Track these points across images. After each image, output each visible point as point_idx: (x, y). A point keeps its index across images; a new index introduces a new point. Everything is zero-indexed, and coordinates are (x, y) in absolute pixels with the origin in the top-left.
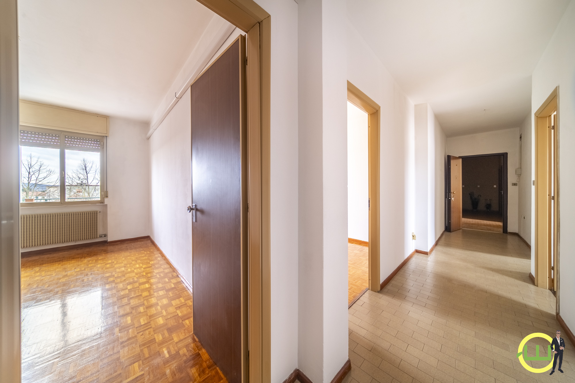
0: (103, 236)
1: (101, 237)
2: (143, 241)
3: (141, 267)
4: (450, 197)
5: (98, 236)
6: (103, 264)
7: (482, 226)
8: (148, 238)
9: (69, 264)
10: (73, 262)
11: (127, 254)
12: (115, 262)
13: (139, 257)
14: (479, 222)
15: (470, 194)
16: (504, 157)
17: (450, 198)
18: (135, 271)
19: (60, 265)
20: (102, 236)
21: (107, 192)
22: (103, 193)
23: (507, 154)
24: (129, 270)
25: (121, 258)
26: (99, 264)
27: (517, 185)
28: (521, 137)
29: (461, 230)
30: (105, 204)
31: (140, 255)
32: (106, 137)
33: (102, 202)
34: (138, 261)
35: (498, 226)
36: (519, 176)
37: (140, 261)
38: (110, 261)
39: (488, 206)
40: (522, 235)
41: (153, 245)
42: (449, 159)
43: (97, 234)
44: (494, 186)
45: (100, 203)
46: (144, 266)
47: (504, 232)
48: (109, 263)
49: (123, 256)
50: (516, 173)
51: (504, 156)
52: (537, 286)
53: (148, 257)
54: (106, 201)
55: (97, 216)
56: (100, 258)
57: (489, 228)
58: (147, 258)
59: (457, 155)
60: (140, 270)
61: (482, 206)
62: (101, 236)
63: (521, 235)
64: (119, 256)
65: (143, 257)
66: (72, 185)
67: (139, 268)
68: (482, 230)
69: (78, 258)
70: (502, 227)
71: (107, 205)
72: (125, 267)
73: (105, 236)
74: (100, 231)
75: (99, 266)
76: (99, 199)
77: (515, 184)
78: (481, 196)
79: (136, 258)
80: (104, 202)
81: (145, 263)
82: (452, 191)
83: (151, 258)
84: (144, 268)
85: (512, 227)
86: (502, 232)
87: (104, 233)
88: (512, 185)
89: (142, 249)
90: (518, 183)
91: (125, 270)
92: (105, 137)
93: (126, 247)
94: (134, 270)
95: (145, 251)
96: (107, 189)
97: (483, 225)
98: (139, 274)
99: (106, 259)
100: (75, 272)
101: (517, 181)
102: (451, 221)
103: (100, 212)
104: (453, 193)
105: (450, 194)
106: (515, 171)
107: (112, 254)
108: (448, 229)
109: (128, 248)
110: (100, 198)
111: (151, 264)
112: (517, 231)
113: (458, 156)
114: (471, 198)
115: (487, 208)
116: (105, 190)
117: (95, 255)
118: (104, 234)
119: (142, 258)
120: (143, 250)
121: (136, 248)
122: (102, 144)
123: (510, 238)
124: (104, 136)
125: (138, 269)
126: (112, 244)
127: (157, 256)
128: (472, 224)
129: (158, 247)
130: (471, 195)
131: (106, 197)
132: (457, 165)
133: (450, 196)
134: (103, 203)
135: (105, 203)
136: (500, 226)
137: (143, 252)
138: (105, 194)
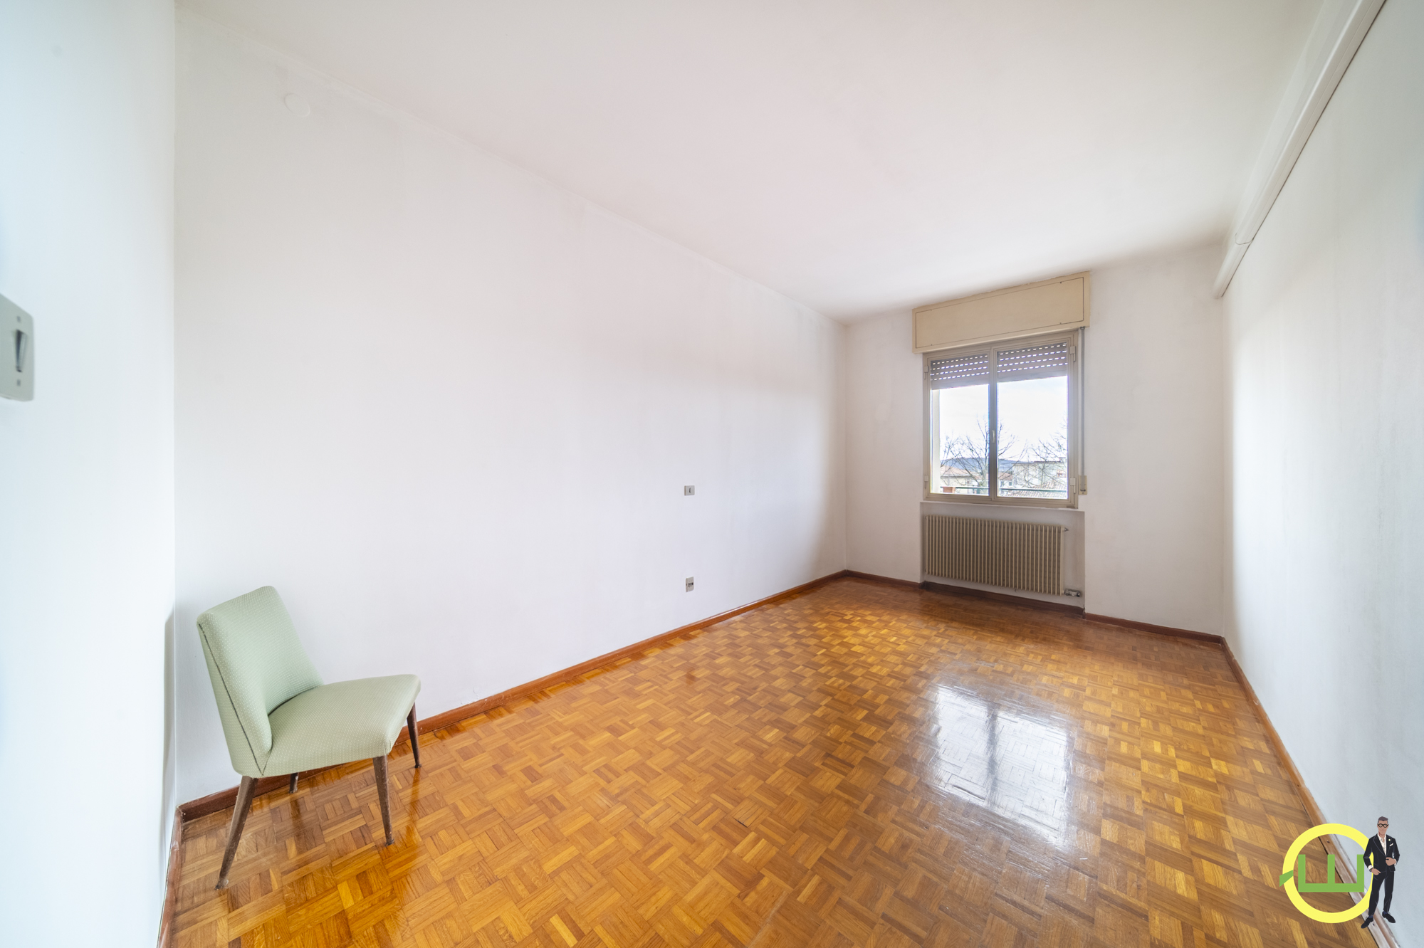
0: (1074, 594)
1: (1069, 595)
2: (1195, 647)
3: (1170, 764)
5: (1062, 591)
6: (1055, 680)
8: (1216, 642)
9: (990, 642)
10: (999, 639)
11: (1129, 675)
12: (1088, 692)
13: (1171, 711)
18: (1145, 765)
19: (975, 637)
20: (1071, 592)
21: (1084, 478)
22: (1073, 482)
24: (1124, 748)
25: (1109, 684)
26: (1046, 675)
30: (1080, 510)
31: (1176, 706)
32: (1083, 328)
33: (1071, 504)
34: (1162, 726)
37: (1168, 731)
38: (1075, 680)
41: (1236, 684)
43: (1059, 585)
45: (1068, 507)
46: (1184, 766)
48: (1071, 686)
49: (1116, 679)
53: (1204, 728)
54: (1083, 503)
55: (1059, 538)
56: (1053, 657)
58: (1201, 731)
60: (1163, 773)
62: (1067, 592)
64: (1104, 672)
65: (1187, 717)
66: (1046, 462)
67: (1161, 763)
69: (1011, 633)
71: (1082, 513)
72: (1112, 725)
73: (1078, 596)
74: (1067, 580)
75: (1045, 680)
76: (1064, 496)
79: (1159, 710)
80: (1075, 506)
81: (1189, 750)
83: (1220, 741)
84: (1183, 776)
87: (1077, 587)
89: (1186, 682)
91: (1111, 742)
92: (1080, 331)
93: (1134, 649)
94: (1138, 760)
95: (1195, 693)
96: (1083, 472)
98: (1154, 791)
99: (1068, 667)
100: (993, 671)
103: (1067, 530)
107: (1085, 657)
109: (1139, 655)
110: (1066, 494)
111: (1217, 774)
116: (1080, 473)
117: (1044, 639)
118: (1076, 589)
119: (1181, 723)
120: (1188, 687)
121: (1163, 667)
122: (1072, 351)
124: (1077, 330)
125: (1158, 766)
126: (1095, 625)
127: (1250, 746)
129: (1260, 704)
131: (1081, 492)
134: (1073, 507)
135: (1079, 507)
137: (1190, 695)
138: (1079, 485)
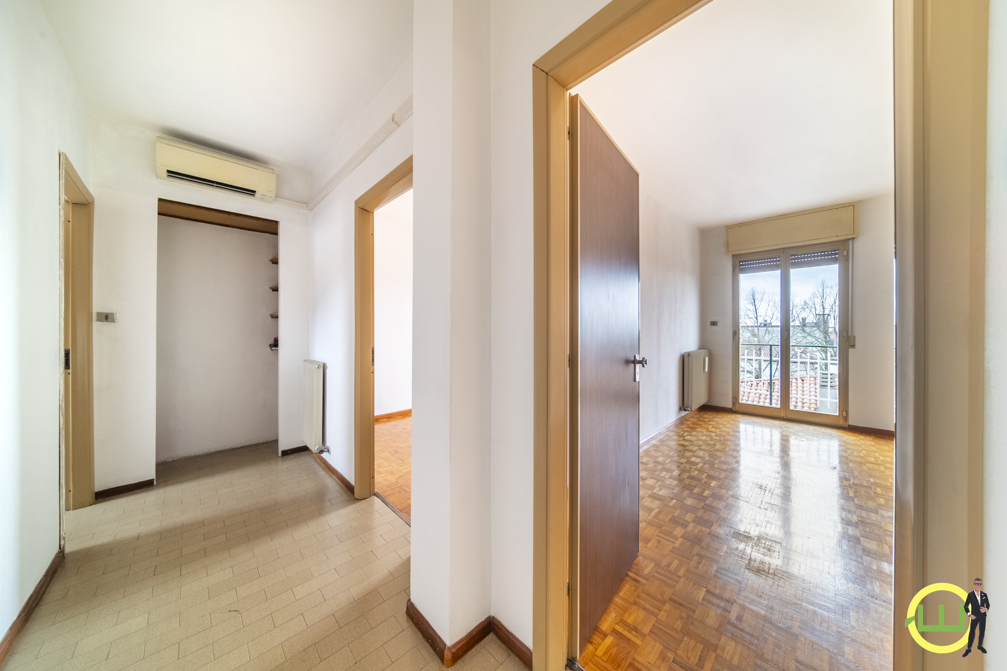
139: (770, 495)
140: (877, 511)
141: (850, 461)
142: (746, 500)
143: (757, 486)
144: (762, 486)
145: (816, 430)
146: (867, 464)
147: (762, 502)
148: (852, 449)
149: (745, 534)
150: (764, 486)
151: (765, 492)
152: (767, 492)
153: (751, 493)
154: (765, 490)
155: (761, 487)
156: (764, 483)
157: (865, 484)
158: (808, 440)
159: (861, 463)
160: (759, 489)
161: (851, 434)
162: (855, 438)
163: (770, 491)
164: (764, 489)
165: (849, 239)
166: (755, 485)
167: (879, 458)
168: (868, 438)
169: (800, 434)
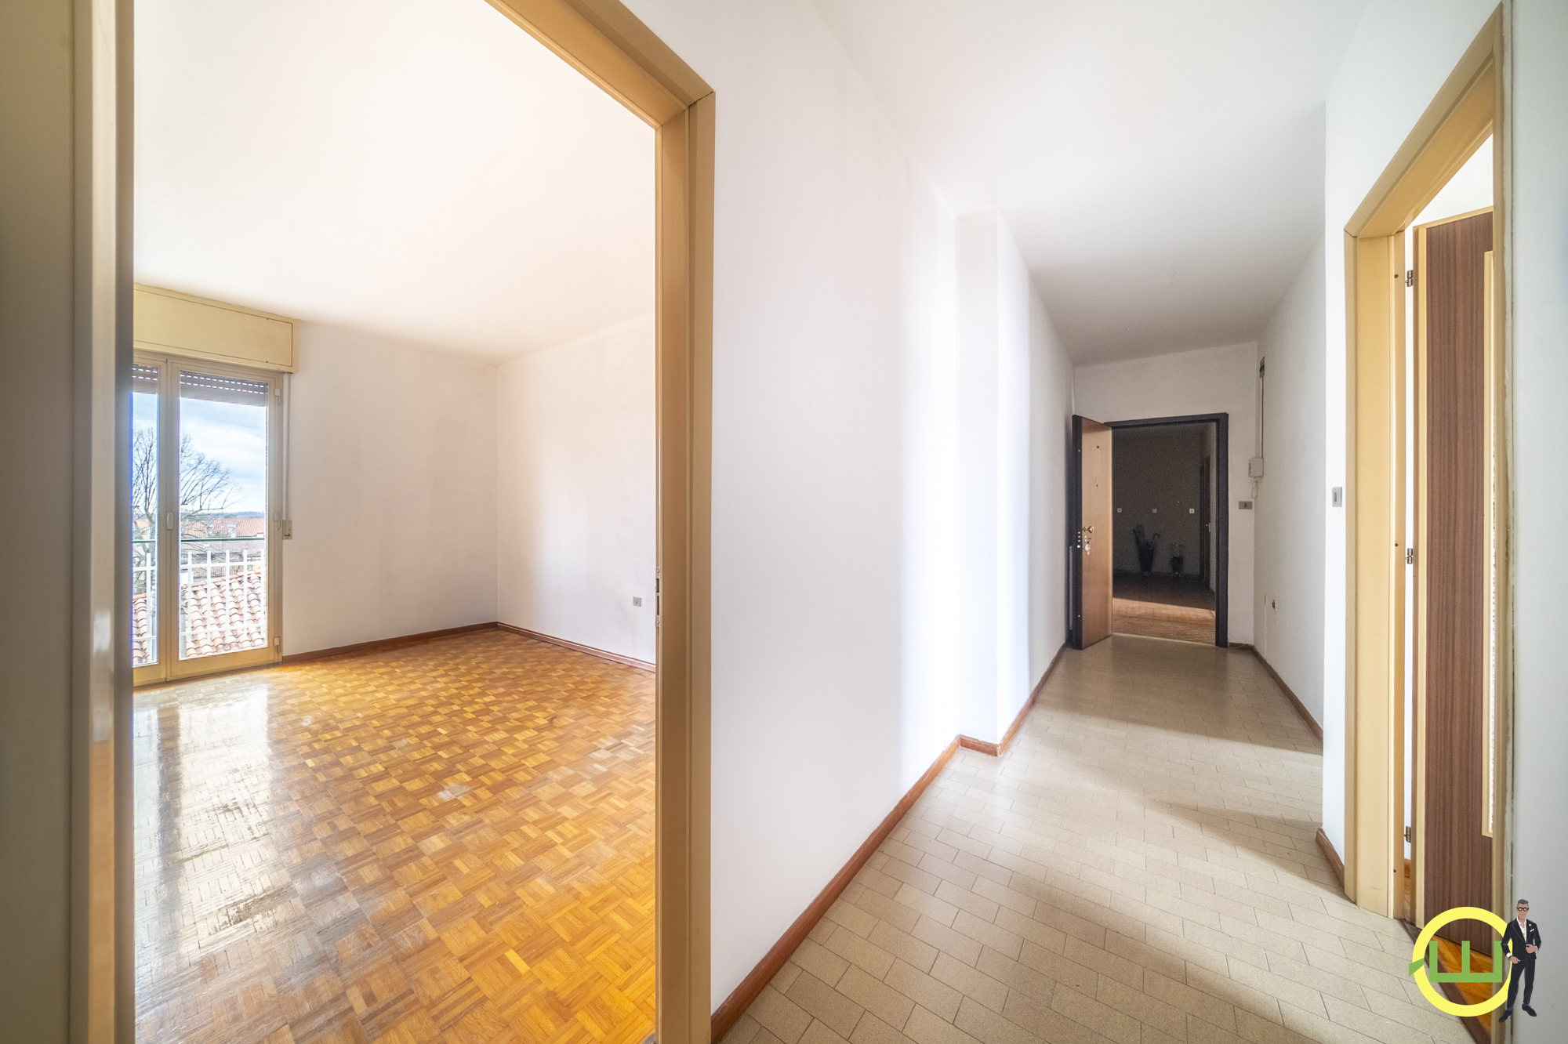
4: (1081, 544)
7: (1164, 624)
14: (1157, 612)
15: (1134, 531)
16: (1218, 428)
17: (1079, 546)
23: (1226, 415)
27: (1251, 508)
28: (1262, 369)
29: (1109, 640)
35: (1201, 624)
36: (1257, 482)
39: (1177, 562)
40: (1266, 654)
42: (1077, 428)
44: (1191, 510)
47: (1217, 644)
50: (1250, 473)
51: (1221, 421)
52: (1355, 903)
57: (1180, 628)
59: (1102, 419)
61: (1161, 564)
63: (1262, 654)
68: (1164, 637)
70: (1214, 624)
77: (1246, 505)
78: (1159, 536)
82: (1085, 524)
85: (1240, 630)
86: (1214, 641)
88: (1240, 508)
90: (1253, 501)
97: (1164, 621)
101: (1252, 497)
102: (1081, 615)
104: (1089, 530)
105: (1081, 535)
106: (1248, 465)
108: (1074, 639)
112: (1251, 642)
113: (1102, 421)
114: (1138, 542)
115: (1175, 569)
123: (1234, 660)
128: (1139, 617)
130: (1138, 533)
132: (1098, 447)
133: (1081, 539)
136: (1207, 620)
139: (253, 810)
140: (392, 746)
141: (319, 704)
142: (219, 845)
143: (218, 812)
144: (227, 806)
145: (237, 681)
146: (339, 699)
147: (250, 829)
148: (309, 688)
149: (269, 893)
150: (230, 804)
151: (241, 812)
152: (244, 809)
153: (218, 831)
154: (238, 808)
155: (226, 809)
156: (226, 798)
157: (358, 723)
158: (237, 700)
159: (332, 701)
160: (227, 814)
161: (290, 669)
162: (299, 673)
163: (247, 805)
164: (236, 809)
165: (284, 373)
166: (212, 814)
167: (346, 686)
168: (315, 667)
169: (216, 696)
